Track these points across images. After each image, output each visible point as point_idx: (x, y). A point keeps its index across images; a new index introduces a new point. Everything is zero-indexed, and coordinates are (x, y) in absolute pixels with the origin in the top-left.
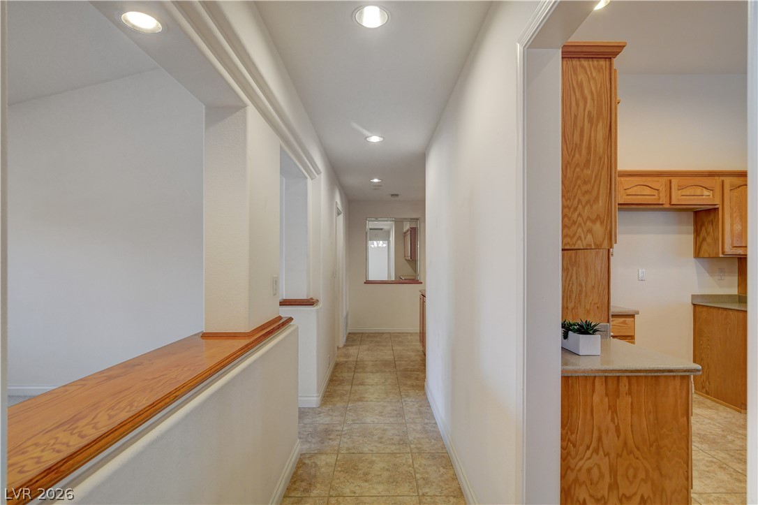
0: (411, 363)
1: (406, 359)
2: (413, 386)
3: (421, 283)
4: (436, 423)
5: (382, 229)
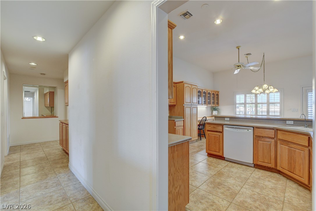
0: (57, 156)
1: (53, 154)
2: (61, 167)
3: (58, 117)
4: (80, 183)
5: (29, 92)
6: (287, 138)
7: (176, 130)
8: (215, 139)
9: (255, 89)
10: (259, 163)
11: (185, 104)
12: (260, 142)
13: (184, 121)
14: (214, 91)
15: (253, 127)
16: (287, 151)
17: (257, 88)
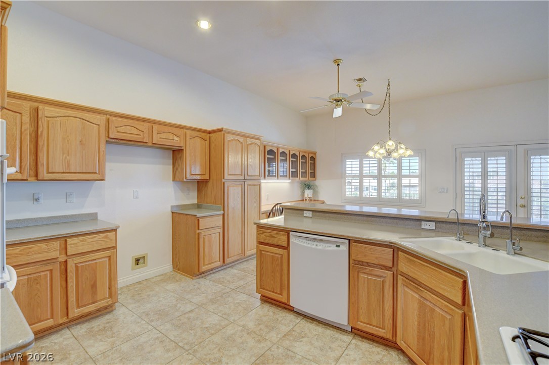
6: (415, 272)
7: (201, 237)
8: (272, 263)
9: (373, 149)
10: (360, 325)
11: (226, 178)
12: (362, 275)
13: (224, 215)
14: (305, 152)
15: (349, 240)
16: (416, 305)
17: (376, 148)
